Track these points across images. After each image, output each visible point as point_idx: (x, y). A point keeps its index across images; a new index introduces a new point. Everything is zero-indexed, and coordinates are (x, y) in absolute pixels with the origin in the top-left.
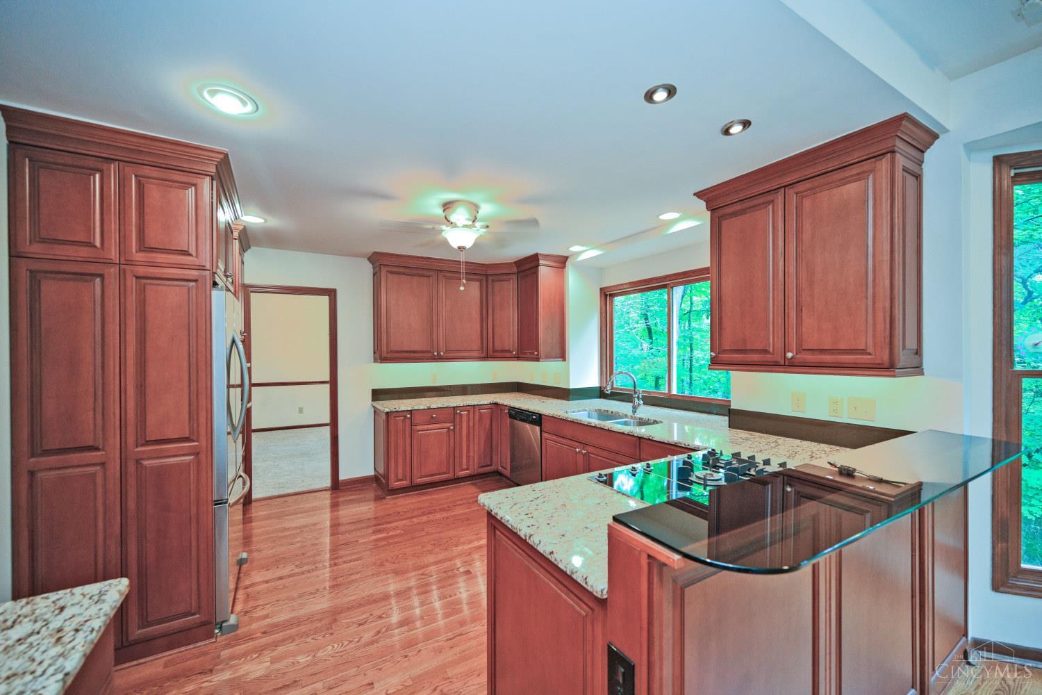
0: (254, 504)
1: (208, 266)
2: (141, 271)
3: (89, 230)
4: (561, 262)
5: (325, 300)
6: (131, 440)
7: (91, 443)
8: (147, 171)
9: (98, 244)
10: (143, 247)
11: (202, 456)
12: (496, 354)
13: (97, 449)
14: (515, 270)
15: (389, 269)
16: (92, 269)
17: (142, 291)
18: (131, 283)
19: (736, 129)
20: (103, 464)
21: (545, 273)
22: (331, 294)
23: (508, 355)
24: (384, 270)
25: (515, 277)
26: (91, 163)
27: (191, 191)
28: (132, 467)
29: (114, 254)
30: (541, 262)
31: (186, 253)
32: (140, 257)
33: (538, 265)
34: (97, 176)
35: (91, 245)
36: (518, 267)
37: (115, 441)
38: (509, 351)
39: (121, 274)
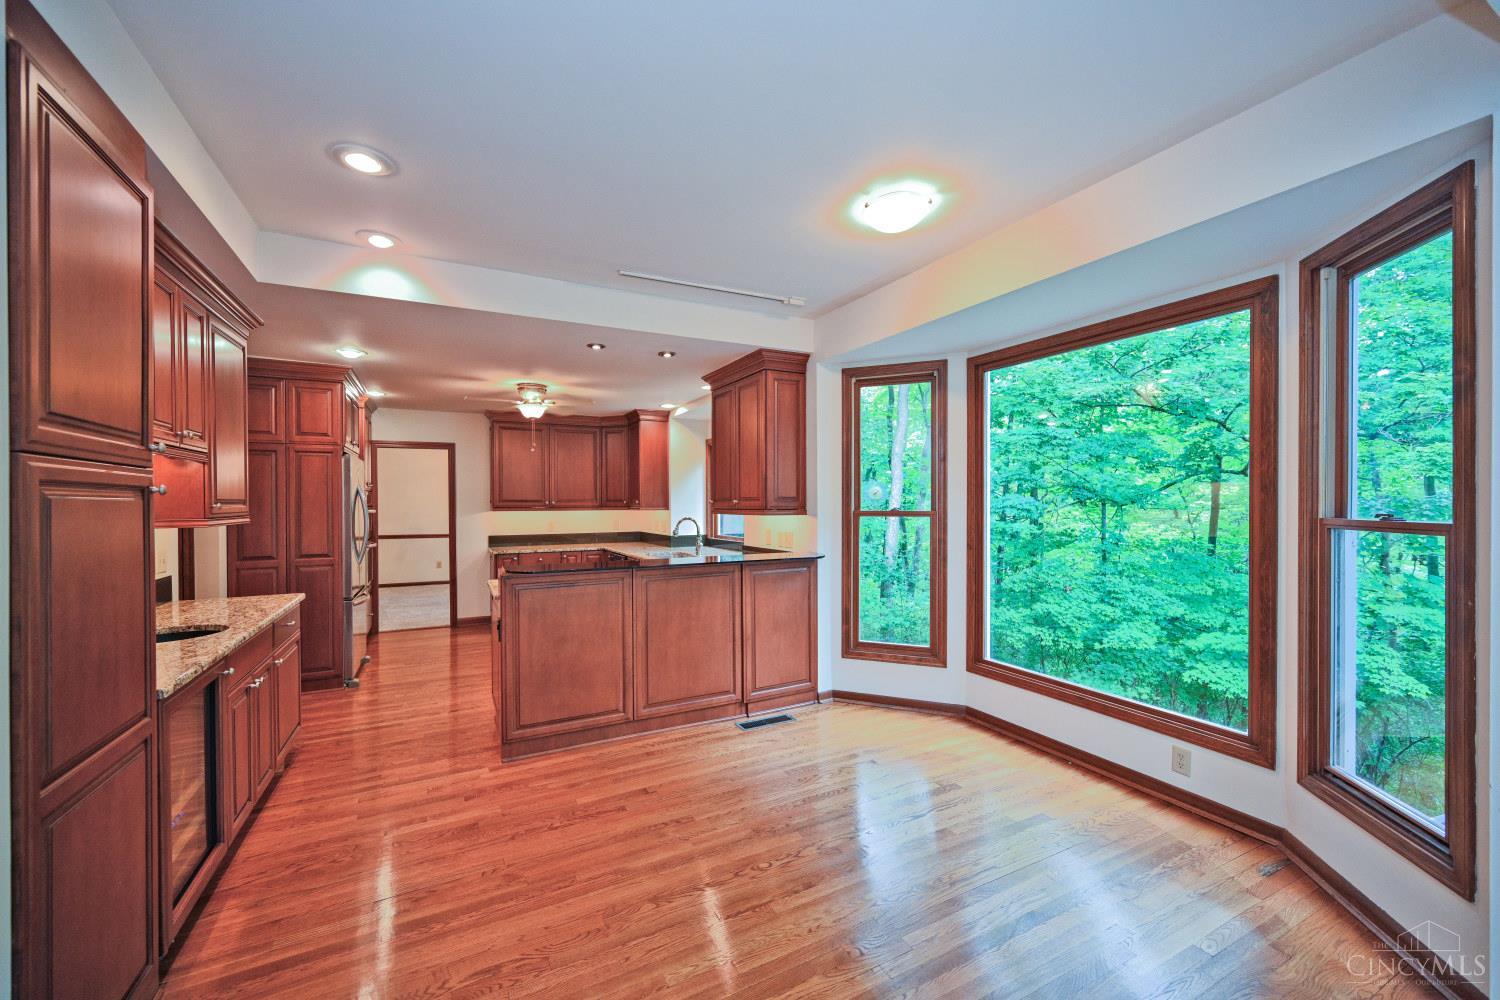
0: (380, 635)
1: (339, 442)
2: (298, 447)
3: (269, 423)
4: (665, 416)
5: (445, 453)
6: (293, 553)
7: (269, 554)
8: (302, 384)
9: (274, 431)
10: (300, 432)
11: (336, 567)
12: (608, 503)
13: (273, 558)
14: (626, 422)
15: (502, 425)
16: (270, 447)
17: (299, 460)
18: (292, 454)
19: (667, 355)
20: (276, 568)
21: (647, 427)
22: (450, 447)
23: (619, 504)
24: (497, 426)
25: (625, 429)
26: (269, 382)
27: (329, 393)
28: (293, 571)
29: (282, 438)
30: (642, 417)
31: (326, 435)
32: (297, 438)
33: (639, 420)
34: (273, 390)
35: (269, 432)
36: (629, 419)
37: (283, 553)
38: (621, 501)
39: (287, 449)
